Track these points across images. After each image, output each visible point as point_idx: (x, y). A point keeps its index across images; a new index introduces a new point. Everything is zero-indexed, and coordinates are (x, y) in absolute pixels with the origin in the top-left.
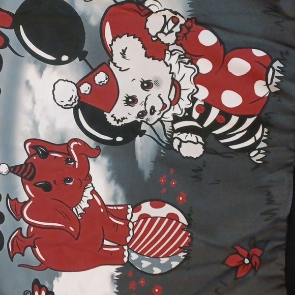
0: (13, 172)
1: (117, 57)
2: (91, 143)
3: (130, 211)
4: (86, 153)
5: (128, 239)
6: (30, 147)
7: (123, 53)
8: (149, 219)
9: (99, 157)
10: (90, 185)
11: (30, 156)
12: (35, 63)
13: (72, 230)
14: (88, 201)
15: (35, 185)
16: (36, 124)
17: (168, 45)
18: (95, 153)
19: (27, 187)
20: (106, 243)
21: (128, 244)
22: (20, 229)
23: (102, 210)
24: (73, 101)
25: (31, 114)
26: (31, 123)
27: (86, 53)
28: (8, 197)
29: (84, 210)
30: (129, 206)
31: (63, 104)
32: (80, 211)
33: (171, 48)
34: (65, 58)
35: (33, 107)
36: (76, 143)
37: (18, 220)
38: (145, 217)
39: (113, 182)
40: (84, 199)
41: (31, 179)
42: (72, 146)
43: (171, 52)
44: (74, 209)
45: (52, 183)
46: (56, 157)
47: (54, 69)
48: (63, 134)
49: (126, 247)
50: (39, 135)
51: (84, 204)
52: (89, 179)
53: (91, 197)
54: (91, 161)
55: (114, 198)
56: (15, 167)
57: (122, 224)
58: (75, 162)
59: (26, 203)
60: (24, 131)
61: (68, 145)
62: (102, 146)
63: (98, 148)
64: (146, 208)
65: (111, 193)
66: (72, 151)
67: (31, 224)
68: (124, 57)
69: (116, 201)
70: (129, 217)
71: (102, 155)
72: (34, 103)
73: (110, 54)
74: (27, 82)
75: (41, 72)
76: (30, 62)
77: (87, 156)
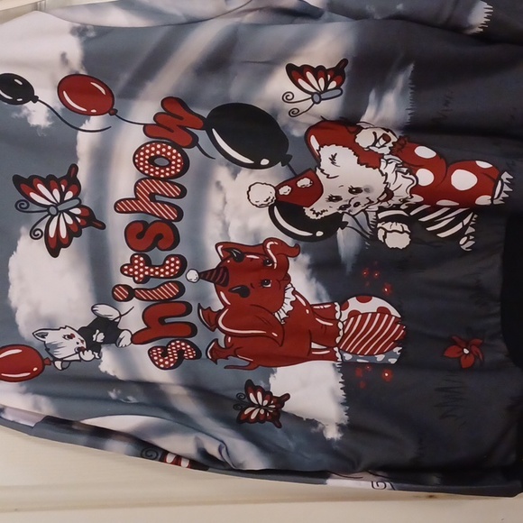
0: (204, 279)
1: (325, 163)
2: (289, 241)
3: (338, 308)
4: (284, 253)
5: (338, 340)
6: (222, 249)
7: (333, 159)
8: (360, 316)
9: (300, 256)
10: (289, 286)
11: (223, 260)
12: (228, 165)
13: (276, 335)
14: (292, 303)
15: (230, 290)
16: (226, 226)
17: (383, 155)
18: (295, 252)
19: (222, 294)
20: (314, 346)
21: (338, 345)
22: (216, 340)
23: (307, 311)
24: (270, 201)
25: (221, 215)
26: (220, 224)
27: (290, 157)
28: (199, 307)
29: (287, 314)
30: (336, 304)
31: (258, 204)
32: (283, 315)
33: (386, 157)
34: (265, 162)
35: (224, 207)
36: (272, 243)
37: (214, 331)
38: (354, 314)
39: (314, 280)
40: (286, 300)
41: (225, 284)
42: (268, 246)
43: (387, 161)
44: (276, 315)
45: (249, 286)
46: (252, 259)
47: (250, 173)
48: (256, 234)
49: (336, 349)
50: (229, 238)
51: (287, 307)
52: (288, 279)
53: (293, 299)
54: (291, 260)
55: (318, 296)
56: (206, 272)
57: (331, 324)
58: (273, 263)
59: (220, 312)
60: (212, 234)
61: (264, 245)
62: (301, 244)
63: (297, 246)
64: (354, 304)
65: (314, 292)
66: (269, 251)
67: (228, 334)
68: (333, 163)
69: (321, 300)
70: (337, 316)
71: (303, 253)
72: (225, 203)
73: (318, 159)
74: (218, 184)
75: (235, 175)
76: (221, 165)
77: (287, 256)
